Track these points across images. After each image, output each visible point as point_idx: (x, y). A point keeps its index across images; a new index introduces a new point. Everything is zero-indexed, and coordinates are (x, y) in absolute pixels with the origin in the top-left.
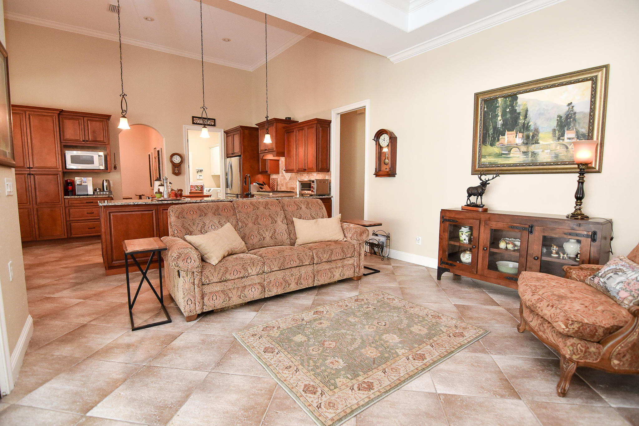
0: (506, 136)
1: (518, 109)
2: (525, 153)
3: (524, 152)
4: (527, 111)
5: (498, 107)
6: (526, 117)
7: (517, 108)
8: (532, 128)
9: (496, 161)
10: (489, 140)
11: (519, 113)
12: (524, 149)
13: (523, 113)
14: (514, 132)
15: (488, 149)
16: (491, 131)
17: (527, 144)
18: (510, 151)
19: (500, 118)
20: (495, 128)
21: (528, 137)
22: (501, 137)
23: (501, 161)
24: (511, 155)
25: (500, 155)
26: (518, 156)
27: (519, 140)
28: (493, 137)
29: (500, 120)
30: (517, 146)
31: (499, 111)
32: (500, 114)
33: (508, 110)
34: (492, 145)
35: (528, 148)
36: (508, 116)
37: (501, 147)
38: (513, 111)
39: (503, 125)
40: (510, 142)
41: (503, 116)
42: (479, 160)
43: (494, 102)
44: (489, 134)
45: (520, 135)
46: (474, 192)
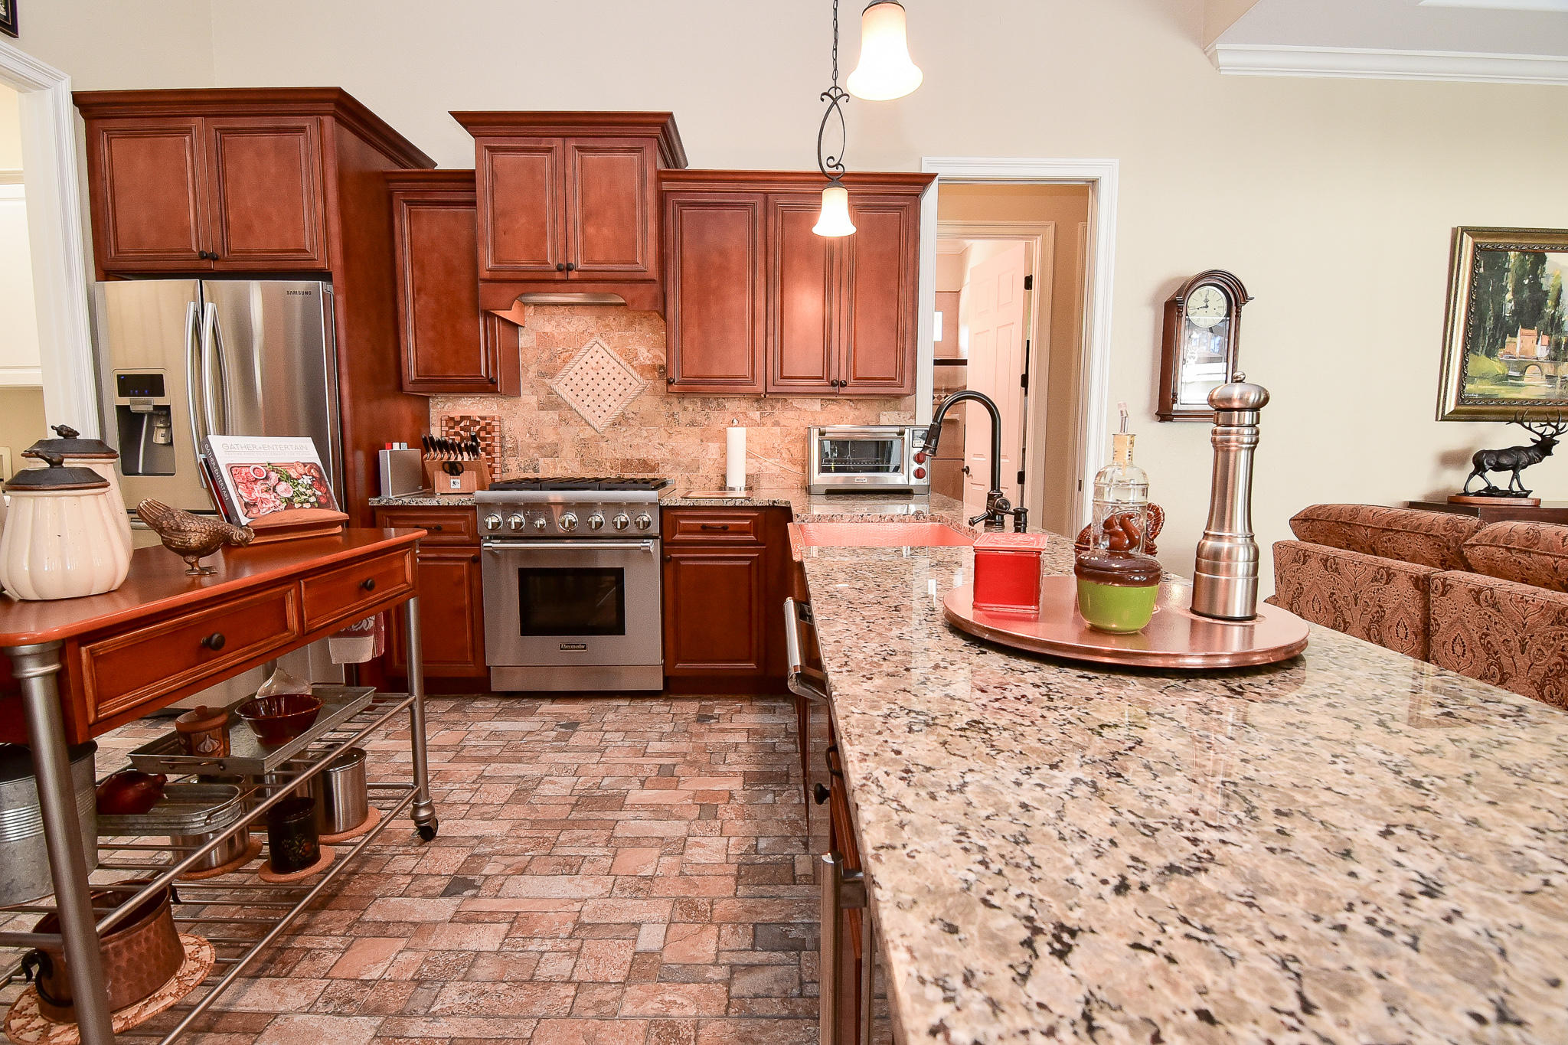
0: (1518, 339)
1: (1547, 284)
2: (1550, 378)
3: (1548, 377)
4: (1560, 291)
5: (1508, 270)
6: (1557, 303)
7: (1543, 281)
9: (1496, 392)
10: (1484, 342)
11: (1546, 293)
12: (1548, 369)
13: (1552, 295)
14: (1534, 332)
15: (1481, 363)
16: (1490, 323)
17: (1555, 359)
18: (1523, 372)
19: (1509, 296)
20: (1499, 317)
21: (1558, 345)
22: (1508, 339)
23: (1505, 392)
24: (1526, 381)
25: (1503, 379)
26: (1537, 383)
27: (1542, 351)
28: (1493, 336)
29: (1510, 301)
30: (1537, 362)
31: (1509, 280)
32: (1510, 287)
33: (1526, 282)
34: (1490, 354)
35: (1556, 368)
36: (1526, 294)
37: (1508, 362)
38: (1536, 285)
39: (1514, 313)
40: (1526, 352)
41: (1515, 292)
42: (1463, 385)
43: (1500, 257)
44: (1485, 328)
45: (1545, 339)
46: (1504, 461)
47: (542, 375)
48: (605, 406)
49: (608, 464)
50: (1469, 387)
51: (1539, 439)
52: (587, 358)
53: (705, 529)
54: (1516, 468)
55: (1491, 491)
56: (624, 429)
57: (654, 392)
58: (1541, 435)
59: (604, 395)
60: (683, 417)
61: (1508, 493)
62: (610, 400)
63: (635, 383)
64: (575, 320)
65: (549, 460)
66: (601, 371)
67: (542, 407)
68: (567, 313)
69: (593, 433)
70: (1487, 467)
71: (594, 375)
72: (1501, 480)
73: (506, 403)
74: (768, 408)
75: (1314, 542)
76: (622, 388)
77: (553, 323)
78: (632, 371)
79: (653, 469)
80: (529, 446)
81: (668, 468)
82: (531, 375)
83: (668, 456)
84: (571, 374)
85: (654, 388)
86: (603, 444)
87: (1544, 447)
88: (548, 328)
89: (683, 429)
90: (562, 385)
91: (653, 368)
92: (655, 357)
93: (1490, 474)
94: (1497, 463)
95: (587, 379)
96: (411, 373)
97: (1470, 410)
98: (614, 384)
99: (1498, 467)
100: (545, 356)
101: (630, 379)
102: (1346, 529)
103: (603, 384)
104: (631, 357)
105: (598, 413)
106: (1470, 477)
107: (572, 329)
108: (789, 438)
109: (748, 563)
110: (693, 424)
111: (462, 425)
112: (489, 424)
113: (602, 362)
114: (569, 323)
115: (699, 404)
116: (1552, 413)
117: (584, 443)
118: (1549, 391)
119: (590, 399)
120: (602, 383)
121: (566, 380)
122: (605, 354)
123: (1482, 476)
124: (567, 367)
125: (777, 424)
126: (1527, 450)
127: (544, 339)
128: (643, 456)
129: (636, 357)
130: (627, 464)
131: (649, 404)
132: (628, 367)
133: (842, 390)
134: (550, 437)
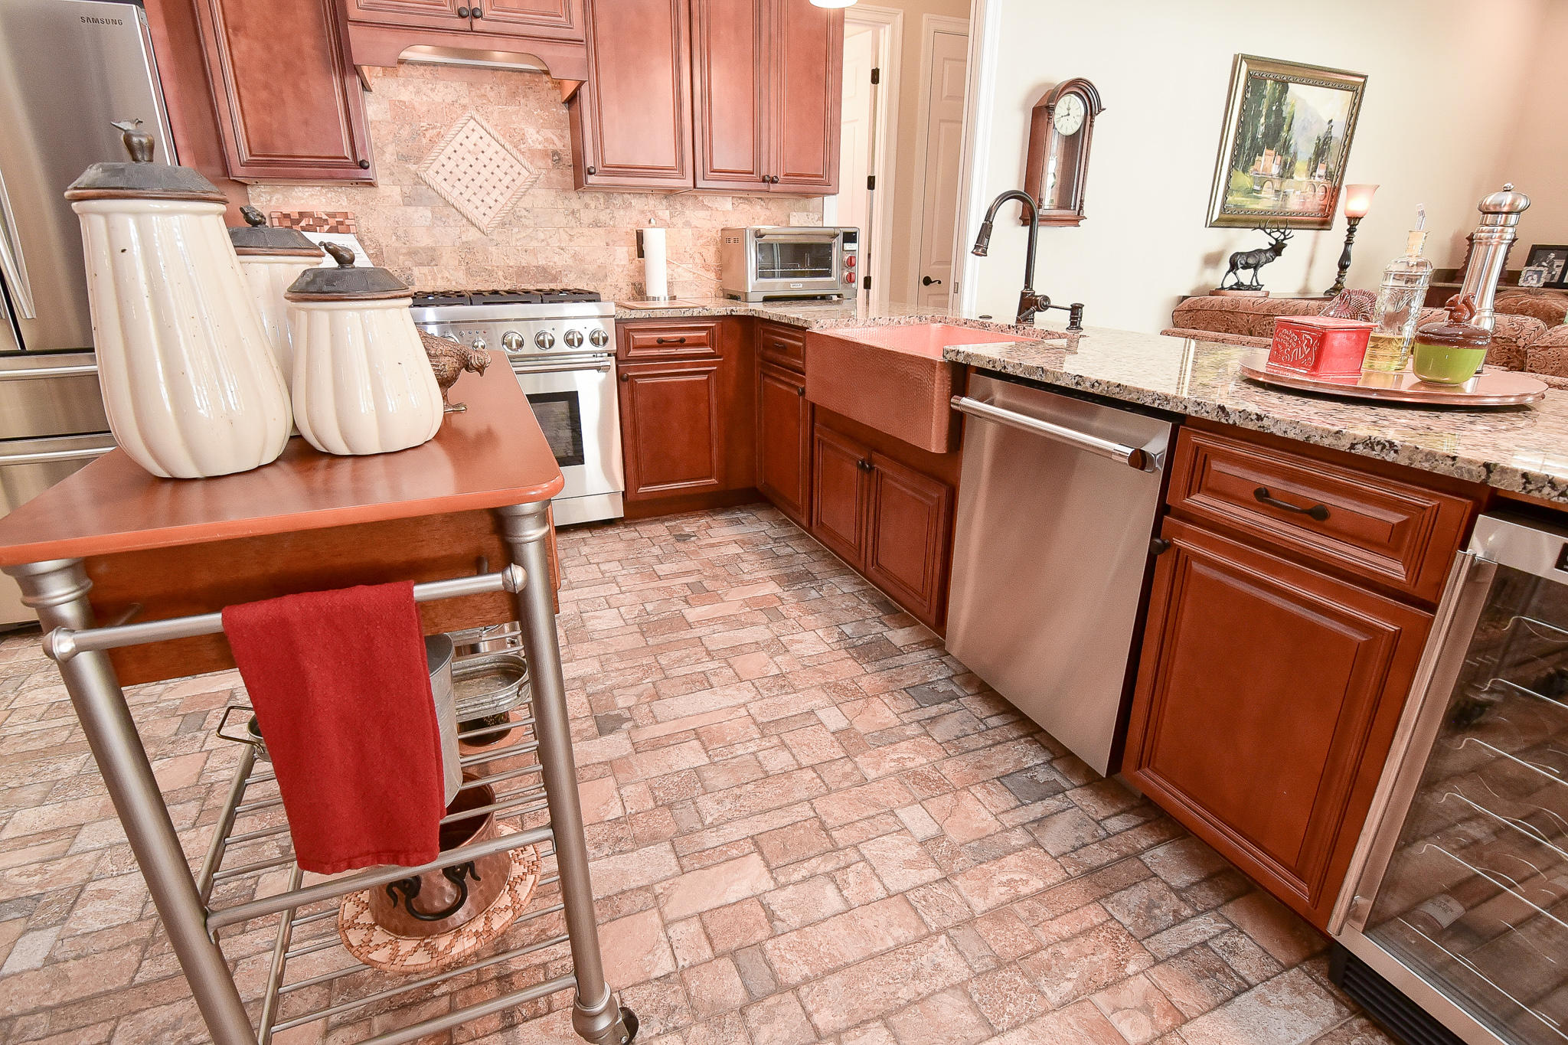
0: (1263, 158)
1: (1286, 111)
2: (1277, 193)
3: (1276, 191)
4: (1292, 118)
5: (1265, 97)
6: (1289, 128)
7: (1284, 108)
8: (1292, 150)
9: (1245, 203)
10: (1243, 159)
11: (1285, 118)
12: (1277, 185)
13: (1288, 121)
14: (1273, 152)
15: (1238, 178)
16: (1248, 144)
17: (1281, 177)
18: (1262, 187)
19: (1262, 120)
20: (1254, 138)
21: (1285, 163)
22: (1257, 157)
23: (1250, 204)
24: (1262, 195)
25: (1250, 192)
26: (1269, 196)
27: (1275, 169)
28: (1249, 154)
29: (1262, 125)
30: (1271, 179)
31: (1264, 106)
32: (1264, 112)
33: (1274, 108)
34: (1245, 170)
35: (1281, 184)
36: (1273, 119)
37: (1254, 178)
38: (1279, 111)
39: (1264, 135)
40: (1266, 170)
41: (1267, 117)
42: (1225, 197)
43: (1261, 84)
44: (1244, 147)
45: (1278, 159)
46: (1251, 261)
47: (404, 158)
48: (490, 201)
49: (500, 273)
50: (1230, 198)
51: (1274, 242)
52: (461, 137)
53: (661, 343)
54: (1256, 267)
55: (1239, 286)
56: (516, 230)
57: (549, 185)
58: (1276, 240)
59: (488, 186)
60: (587, 216)
61: (1250, 288)
62: (495, 194)
63: (524, 172)
64: (440, 86)
65: (425, 270)
66: (481, 156)
67: (409, 200)
68: (428, 76)
69: (478, 234)
70: (1240, 266)
71: (473, 162)
72: (1245, 276)
73: (360, 194)
74: (678, 206)
75: (1194, 328)
76: (508, 178)
77: (411, 88)
78: (520, 157)
79: (555, 279)
80: (397, 251)
81: (572, 276)
82: (389, 156)
83: (570, 262)
84: (443, 158)
85: (549, 179)
86: (493, 249)
87: (1277, 249)
88: (405, 95)
89: (586, 231)
90: (431, 172)
91: (545, 153)
92: (546, 140)
93: (1240, 272)
94: (1246, 263)
95: (464, 166)
96: (239, 149)
97: (1229, 220)
98: (499, 173)
99: (1246, 266)
100: (405, 133)
101: (518, 167)
102: (1229, 316)
103: (485, 173)
104: (518, 139)
105: (482, 209)
106: (1227, 274)
107: (438, 99)
108: (703, 241)
109: (705, 377)
110: (596, 224)
111: (303, 224)
112: (341, 223)
113: (482, 145)
114: (432, 90)
115: (602, 200)
116: (1282, 222)
117: (468, 248)
118: (1275, 203)
119: (470, 191)
120: (483, 171)
121: (436, 166)
122: (483, 133)
123: (1235, 274)
124: (436, 150)
125: (687, 224)
126: (1266, 251)
127: (401, 112)
128: (542, 262)
129: (523, 140)
130: (522, 271)
131: (542, 197)
132: (514, 152)
133: (773, 187)
134: (424, 240)
